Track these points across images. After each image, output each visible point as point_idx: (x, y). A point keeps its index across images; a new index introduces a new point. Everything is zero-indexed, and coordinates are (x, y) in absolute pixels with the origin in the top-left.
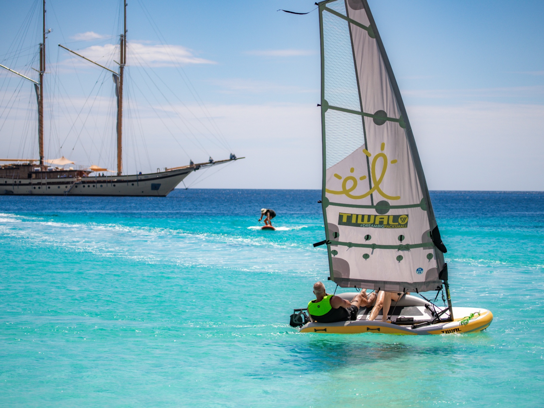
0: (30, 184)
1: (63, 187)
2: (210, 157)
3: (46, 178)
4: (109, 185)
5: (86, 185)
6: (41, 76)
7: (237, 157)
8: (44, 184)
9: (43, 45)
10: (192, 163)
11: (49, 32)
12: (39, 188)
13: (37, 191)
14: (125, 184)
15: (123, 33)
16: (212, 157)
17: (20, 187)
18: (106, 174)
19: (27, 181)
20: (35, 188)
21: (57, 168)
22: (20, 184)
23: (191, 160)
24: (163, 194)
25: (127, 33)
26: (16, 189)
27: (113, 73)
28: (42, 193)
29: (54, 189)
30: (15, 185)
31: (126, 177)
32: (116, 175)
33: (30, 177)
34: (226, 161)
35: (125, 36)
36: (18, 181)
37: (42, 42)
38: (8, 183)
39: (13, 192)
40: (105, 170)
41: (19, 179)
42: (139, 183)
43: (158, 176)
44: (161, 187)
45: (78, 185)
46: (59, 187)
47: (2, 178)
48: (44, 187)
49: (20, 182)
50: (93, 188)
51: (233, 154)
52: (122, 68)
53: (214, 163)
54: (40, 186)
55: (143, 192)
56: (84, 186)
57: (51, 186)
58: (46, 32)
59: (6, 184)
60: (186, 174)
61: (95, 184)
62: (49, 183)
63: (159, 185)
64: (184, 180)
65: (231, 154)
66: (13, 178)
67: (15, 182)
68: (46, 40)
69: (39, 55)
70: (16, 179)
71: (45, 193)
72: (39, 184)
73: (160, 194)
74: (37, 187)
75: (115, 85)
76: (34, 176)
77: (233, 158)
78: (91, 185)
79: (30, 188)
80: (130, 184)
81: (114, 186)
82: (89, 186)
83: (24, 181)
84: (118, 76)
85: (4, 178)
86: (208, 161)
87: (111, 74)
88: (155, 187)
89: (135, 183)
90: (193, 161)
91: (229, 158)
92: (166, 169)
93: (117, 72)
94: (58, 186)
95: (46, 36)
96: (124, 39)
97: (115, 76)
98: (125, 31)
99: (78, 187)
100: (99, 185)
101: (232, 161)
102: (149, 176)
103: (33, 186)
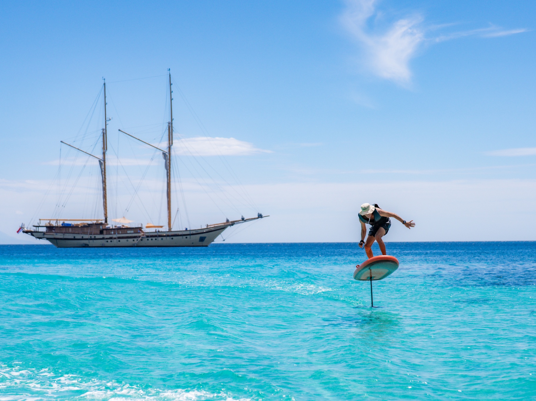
0: (103, 239)
1: (131, 240)
2: (242, 216)
3: (117, 233)
4: (168, 238)
5: (150, 239)
6: (104, 154)
7: (263, 215)
8: (115, 238)
9: (105, 130)
10: (228, 221)
11: (110, 119)
12: (111, 241)
13: (109, 243)
14: (181, 237)
15: (170, 121)
16: (243, 216)
17: (95, 241)
18: (161, 230)
19: (101, 236)
20: (107, 241)
21: (123, 226)
22: (95, 239)
23: (227, 219)
24: (206, 245)
25: (173, 121)
26: (91, 243)
27: (162, 152)
28: (113, 245)
29: (123, 242)
30: (91, 239)
31: (181, 232)
32: (167, 230)
33: (101, 232)
34: (255, 219)
35: (172, 123)
36: (93, 237)
37: (104, 128)
38: (84, 238)
39: (88, 245)
40: (162, 227)
41: (94, 234)
42: (192, 236)
43: (205, 231)
44: (206, 239)
45: (143, 239)
46: (127, 241)
47: (79, 234)
48: (115, 240)
49: (95, 237)
50: (155, 241)
51: (260, 213)
52: (170, 148)
53: (245, 221)
54: (112, 240)
55: (193, 243)
56: (148, 240)
57: (121, 240)
58: (107, 119)
59: (83, 239)
60: (223, 229)
61: (157, 238)
62: (119, 238)
63: (204, 238)
64: (222, 233)
65: (259, 214)
66: (89, 233)
67: (91, 237)
68: (107, 126)
69: (102, 137)
70: (91, 234)
71: (116, 245)
72: (111, 238)
73: (204, 245)
74: (109, 240)
75: (164, 161)
76: (105, 232)
77: (260, 216)
78: (154, 238)
79: (103, 242)
80: (184, 237)
81: (172, 239)
82: (152, 239)
83: (98, 236)
84: (167, 154)
85: (81, 234)
86: (240, 219)
87: (161, 152)
88: (202, 239)
89: (188, 237)
90: (228, 219)
91: (257, 217)
92: (207, 226)
93: (167, 151)
94: (126, 239)
95: (107, 123)
96: (171, 125)
97: (164, 154)
98: (172, 120)
99: (143, 240)
100: (160, 238)
101: (260, 219)
102: (199, 231)
103: (106, 240)
